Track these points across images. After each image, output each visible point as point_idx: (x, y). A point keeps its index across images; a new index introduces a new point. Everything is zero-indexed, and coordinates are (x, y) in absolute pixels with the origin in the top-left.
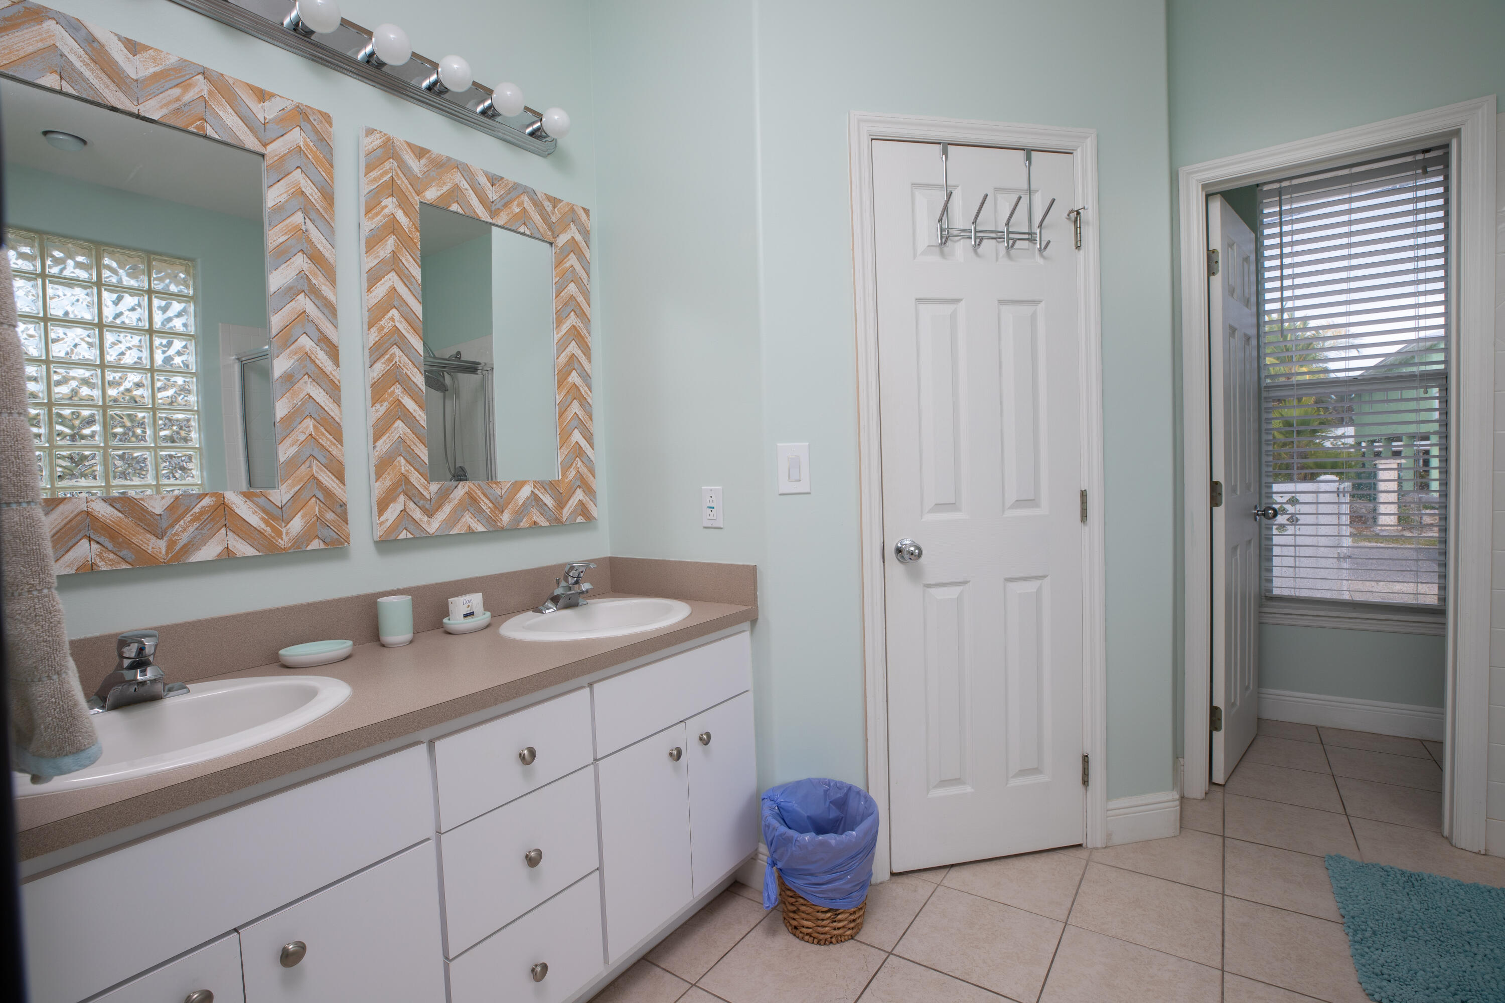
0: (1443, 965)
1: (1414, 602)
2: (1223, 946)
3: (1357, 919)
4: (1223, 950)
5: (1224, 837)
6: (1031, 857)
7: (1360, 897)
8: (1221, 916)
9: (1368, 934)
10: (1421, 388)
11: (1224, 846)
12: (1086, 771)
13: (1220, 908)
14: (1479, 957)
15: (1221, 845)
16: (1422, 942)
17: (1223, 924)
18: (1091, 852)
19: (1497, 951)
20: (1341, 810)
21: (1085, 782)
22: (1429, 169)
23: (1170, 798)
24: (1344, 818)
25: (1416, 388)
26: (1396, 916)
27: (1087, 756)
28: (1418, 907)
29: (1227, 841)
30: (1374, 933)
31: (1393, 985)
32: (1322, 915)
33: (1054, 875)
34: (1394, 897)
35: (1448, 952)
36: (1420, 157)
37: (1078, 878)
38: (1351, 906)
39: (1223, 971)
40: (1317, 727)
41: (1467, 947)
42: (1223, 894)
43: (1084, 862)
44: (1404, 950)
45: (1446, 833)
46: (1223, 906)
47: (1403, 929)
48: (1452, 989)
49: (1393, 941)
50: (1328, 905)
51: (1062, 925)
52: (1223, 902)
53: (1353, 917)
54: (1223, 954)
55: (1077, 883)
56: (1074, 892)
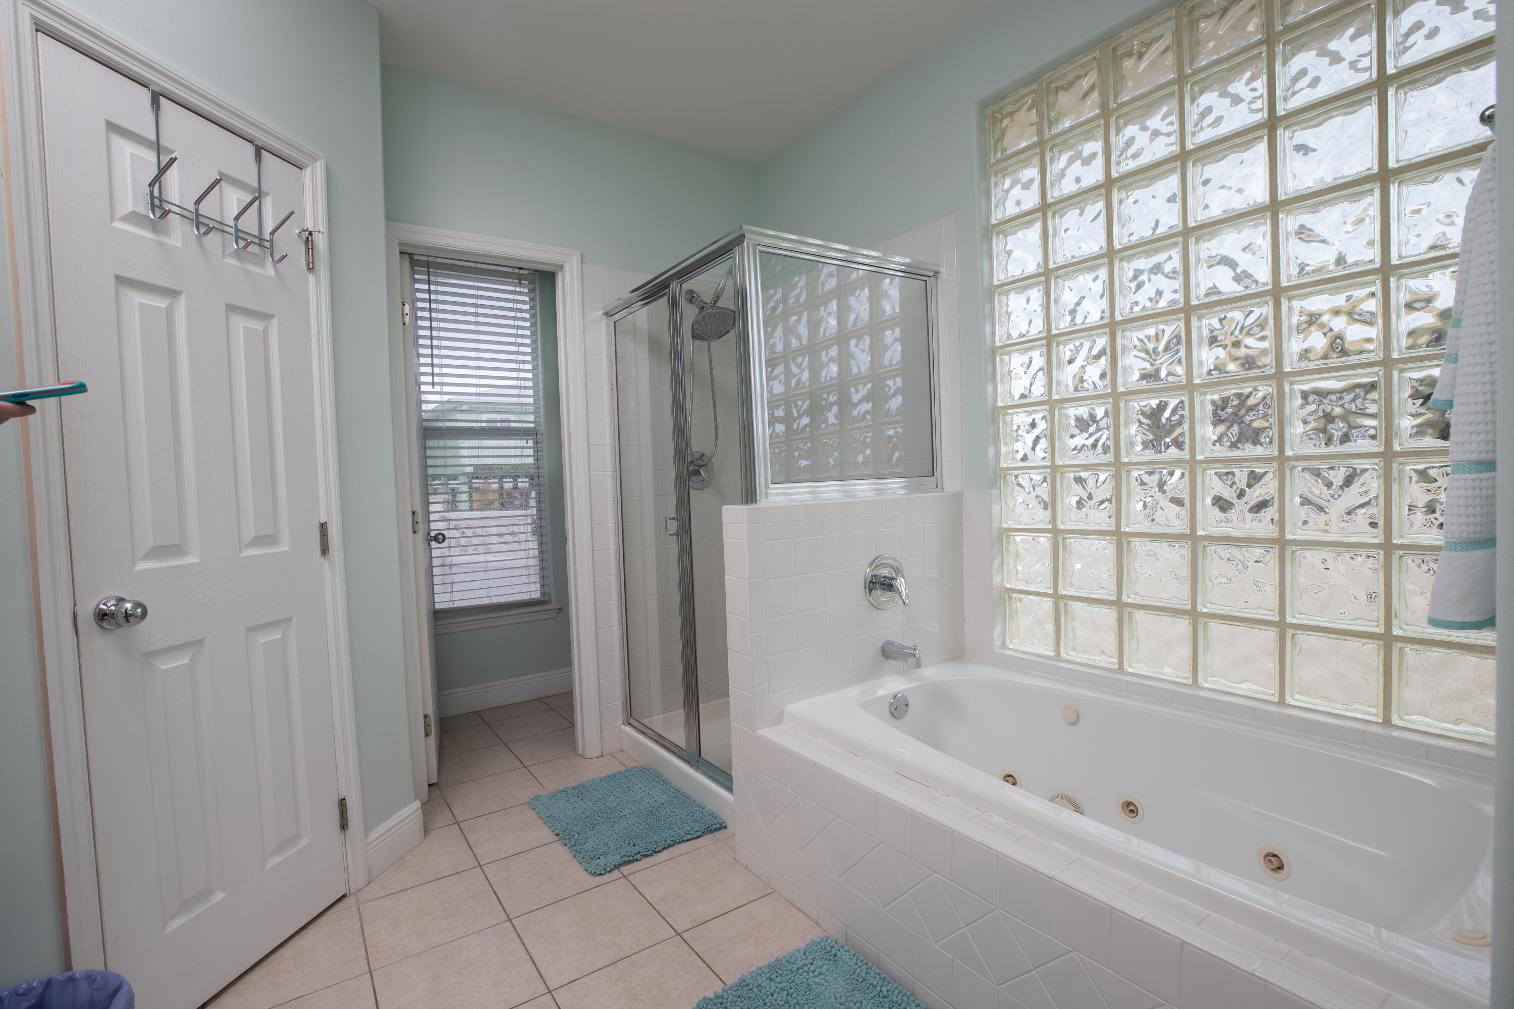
0: (617, 831)
1: (529, 597)
2: (500, 902)
3: (567, 831)
4: (502, 906)
5: (458, 823)
6: (298, 938)
7: (561, 816)
8: (487, 882)
9: (576, 836)
10: (524, 439)
11: (461, 830)
12: (345, 814)
13: (484, 877)
14: (628, 816)
15: (459, 830)
16: (602, 824)
17: (492, 888)
18: (356, 896)
19: (633, 808)
20: (521, 766)
21: (344, 826)
22: (523, 282)
23: (415, 808)
24: (525, 770)
25: (521, 439)
26: (584, 816)
27: (344, 799)
28: (590, 804)
29: (462, 825)
30: (579, 834)
31: (602, 858)
32: (546, 842)
33: (332, 938)
34: (577, 805)
35: (614, 822)
36: (517, 271)
37: (358, 926)
38: (559, 825)
39: (510, 920)
40: (477, 713)
41: (621, 814)
42: (480, 866)
43: (355, 909)
44: (597, 835)
45: (580, 753)
46: (485, 875)
47: (591, 822)
48: (627, 842)
49: (590, 833)
50: (545, 834)
51: (369, 974)
52: (483, 871)
53: (564, 831)
54: (504, 908)
55: (359, 930)
56: (361, 940)
